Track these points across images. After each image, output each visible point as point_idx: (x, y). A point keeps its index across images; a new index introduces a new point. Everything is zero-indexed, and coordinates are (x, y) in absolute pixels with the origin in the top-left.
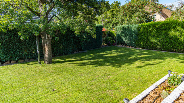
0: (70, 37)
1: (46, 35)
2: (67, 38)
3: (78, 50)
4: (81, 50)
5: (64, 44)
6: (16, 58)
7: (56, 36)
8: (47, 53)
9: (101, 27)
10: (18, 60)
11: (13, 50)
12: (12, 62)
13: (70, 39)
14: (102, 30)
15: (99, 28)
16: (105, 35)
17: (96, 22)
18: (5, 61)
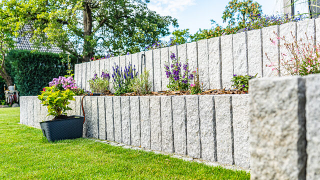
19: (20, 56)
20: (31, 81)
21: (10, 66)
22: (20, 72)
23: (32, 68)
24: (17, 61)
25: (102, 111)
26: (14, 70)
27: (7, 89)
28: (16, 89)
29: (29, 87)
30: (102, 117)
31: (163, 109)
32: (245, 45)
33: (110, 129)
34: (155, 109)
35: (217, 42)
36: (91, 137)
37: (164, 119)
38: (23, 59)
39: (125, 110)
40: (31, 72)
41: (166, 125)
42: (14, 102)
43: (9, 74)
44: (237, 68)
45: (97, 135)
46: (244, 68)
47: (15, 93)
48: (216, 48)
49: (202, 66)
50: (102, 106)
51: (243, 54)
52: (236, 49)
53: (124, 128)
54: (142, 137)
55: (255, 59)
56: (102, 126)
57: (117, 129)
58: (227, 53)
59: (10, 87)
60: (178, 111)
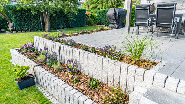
0: (61, 16)
1: (46, 13)
2: (59, 17)
3: (67, 27)
4: (70, 27)
5: (57, 21)
6: (25, 28)
7: (54, 13)
8: (47, 25)
9: (84, 10)
10: (27, 30)
11: (23, 23)
12: (23, 31)
13: (61, 18)
14: (85, 12)
15: (83, 11)
16: (88, 17)
18: (18, 30)
19: (12, 8)
20: (20, 21)
21: (8, 13)
22: (13, 16)
23: (19, 14)
24: (11, 11)
27: (9, 24)
28: (13, 24)
29: (19, 23)
30: (41, 78)
31: (62, 91)
32: (96, 62)
33: (45, 85)
34: (59, 88)
35: (87, 55)
36: (38, 83)
37: (62, 94)
38: (14, 10)
39: (49, 82)
40: (19, 16)
41: (63, 97)
42: (13, 30)
43: (9, 17)
44: (94, 69)
45: (41, 84)
46: (96, 71)
47: (13, 26)
48: (87, 58)
49: (82, 62)
50: (41, 75)
51: (96, 65)
52: (94, 62)
53: (50, 88)
54: (56, 95)
55: (100, 69)
56: (42, 82)
57: (48, 86)
58: (90, 62)
59: (10, 23)
60: (67, 94)
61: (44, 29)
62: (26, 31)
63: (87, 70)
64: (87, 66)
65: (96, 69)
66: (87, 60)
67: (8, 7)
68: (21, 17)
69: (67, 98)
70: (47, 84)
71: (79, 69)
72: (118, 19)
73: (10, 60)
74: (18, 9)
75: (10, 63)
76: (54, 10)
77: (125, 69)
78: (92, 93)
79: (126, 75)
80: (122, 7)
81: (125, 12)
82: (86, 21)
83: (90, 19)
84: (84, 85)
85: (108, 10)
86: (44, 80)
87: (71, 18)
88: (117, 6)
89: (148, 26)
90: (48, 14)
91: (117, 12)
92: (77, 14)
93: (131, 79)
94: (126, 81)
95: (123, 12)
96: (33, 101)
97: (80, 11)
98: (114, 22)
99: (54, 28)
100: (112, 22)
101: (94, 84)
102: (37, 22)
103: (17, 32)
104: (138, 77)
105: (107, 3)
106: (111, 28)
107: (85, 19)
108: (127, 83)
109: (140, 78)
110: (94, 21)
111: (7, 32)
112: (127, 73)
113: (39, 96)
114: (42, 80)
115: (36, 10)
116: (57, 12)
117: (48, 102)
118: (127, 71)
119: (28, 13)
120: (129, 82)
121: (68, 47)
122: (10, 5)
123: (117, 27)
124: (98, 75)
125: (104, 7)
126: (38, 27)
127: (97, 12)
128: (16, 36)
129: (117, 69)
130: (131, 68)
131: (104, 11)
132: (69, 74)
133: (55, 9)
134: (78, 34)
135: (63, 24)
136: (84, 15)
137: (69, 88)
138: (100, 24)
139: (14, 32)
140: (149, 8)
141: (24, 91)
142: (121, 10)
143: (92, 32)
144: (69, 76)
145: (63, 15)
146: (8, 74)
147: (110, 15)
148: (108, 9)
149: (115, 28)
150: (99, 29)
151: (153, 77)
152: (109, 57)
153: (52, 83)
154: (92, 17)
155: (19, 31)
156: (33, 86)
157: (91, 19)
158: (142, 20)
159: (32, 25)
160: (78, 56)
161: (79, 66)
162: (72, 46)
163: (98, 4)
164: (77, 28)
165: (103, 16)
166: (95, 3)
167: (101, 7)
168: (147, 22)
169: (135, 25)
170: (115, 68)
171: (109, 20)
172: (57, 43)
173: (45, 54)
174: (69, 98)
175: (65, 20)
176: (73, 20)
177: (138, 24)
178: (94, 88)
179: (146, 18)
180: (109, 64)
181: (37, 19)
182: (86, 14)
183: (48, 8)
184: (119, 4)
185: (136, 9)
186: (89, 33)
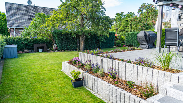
4: (100, 48)
5: (89, 43)
6: (65, 48)
7: (89, 36)
8: (82, 45)
9: (114, 33)
11: (64, 44)
12: (62, 51)
14: (115, 35)
16: (117, 39)
17: (110, 30)
20: (62, 42)
21: (54, 36)
23: (62, 37)
24: (57, 35)
25: (89, 80)
26: (56, 38)
27: (53, 44)
28: (57, 45)
29: (61, 44)
30: (89, 81)
31: (107, 88)
32: (133, 69)
33: (91, 86)
34: (104, 87)
35: (125, 65)
36: (86, 86)
37: (107, 91)
38: (59, 34)
39: (96, 83)
40: (62, 39)
41: (107, 93)
42: (56, 50)
43: (54, 39)
44: (130, 74)
45: (87, 86)
46: (132, 76)
47: (56, 46)
48: (125, 66)
49: (120, 70)
50: (89, 78)
51: (132, 72)
52: (130, 69)
53: (95, 88)
54: (101, 93)
55: (135, 75)
56: (89, 84)
57: (94, 87)
58: (127, 70)
59: (55, 44)
60: (111, 90)
61: (79, 49)
62: (65, 51)
63: (124, 76)
64: (125, 73)
65: (132, 75)
66: (125, 68)
67: (55, 32)
68: (63, 39)
69: (111, 93)
70: (94, 85)
71: (118, 76)
72: (148, 40)
73: (61, 70)
74: (62, 33)
75: (61, 71)
76: (89, 34)
77: (156, 73)
78: (130, 90)
79: (157, 77)
80: (152, 30)
81: (155, 34)
82: (115, 42)
83: (118, 41)
84: (123, 85)
85: (139, 33)
86: (91, 82)
87: (102, 40)
88: (147, 29)
89: (179, 45)
90: (84, 36)
91: (148, 34)
92: (108, 36)
93: (161, 81)
94: (157, 82)
95: (154, 34)
96: (85, 95)
97: (110, 33)
98: (145, 43)
99: (87, 48)
100: (142, 42)
101: (131, 84)
102: (74, 43)
103: (58, 51)
104: (167, 78)
105: (136, 26)
106: (141, 48)
107: (115, 41)
108: (158, 84)
109: (168, 79)
110: (122, 43)
111: (51, 51)
112: (158, 76)
113: (88, 93)
114: (89, 82)
115: (75, 34)
116: (91, 35)
117: (95, 97)
118: (157, 74)
119: (68, 36)
120: (160, 83)
121: (109, 59)
122: (56, 31)
123: (147, 47)
124: (134, 80)
125: (133, 30)
126: (74, 48)
127: (126, 35)
128: (58, 54)
129: (150, 73)
130: (161, 72)
131: (133, 33)
132: (110, 78)
133: (90, 32)
134: (112, 52)
135: (95, 45)
136: (113, 38)
137: (112, 86)
138: (129, 46)
139: (56, 51)
140: (177, 30)
141: (77, 89)
142: (151, 33)
143: (124, 51)
144: (111, 79)
145: (95, 37)
146: (63, 78)
147: (141, 37)
148: (137, 32)
149: (145, 48)
150: (130, 49)
151: (178, 78)
152: (142, 66)
153: (98, 83)
154: (121, 39)
155: (60, 50)
156: (82, 87)
157: (120, 41)
158: (172, 41)
159: (70, 45)
160: (117, 66)
161: (118, 73)
162: (111, 58)
163: (126, 28)
164: (106, 49)
165: (132, 38)
166: (123, 26)
167: (130, 30)
168: (177, 43)
169: (166, 45)
170: (148, 73)
171: (140, 41)
172: (99, 57)
173: (90, 65)
174: (112, 93)
175: (96, 42)
176: (103, 42)
177: (168, 44)
178: (131, 87)
179: (176, 39)
180: (143, 70)
181: (74, 41)
182: (115, 37)
183: (85, 32)
184: (149, 27)
185: (166, 32)
186: (121, 51)
